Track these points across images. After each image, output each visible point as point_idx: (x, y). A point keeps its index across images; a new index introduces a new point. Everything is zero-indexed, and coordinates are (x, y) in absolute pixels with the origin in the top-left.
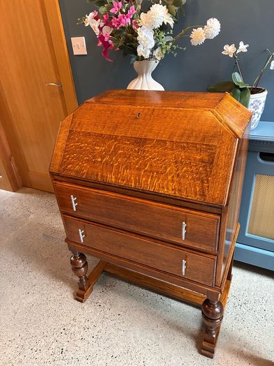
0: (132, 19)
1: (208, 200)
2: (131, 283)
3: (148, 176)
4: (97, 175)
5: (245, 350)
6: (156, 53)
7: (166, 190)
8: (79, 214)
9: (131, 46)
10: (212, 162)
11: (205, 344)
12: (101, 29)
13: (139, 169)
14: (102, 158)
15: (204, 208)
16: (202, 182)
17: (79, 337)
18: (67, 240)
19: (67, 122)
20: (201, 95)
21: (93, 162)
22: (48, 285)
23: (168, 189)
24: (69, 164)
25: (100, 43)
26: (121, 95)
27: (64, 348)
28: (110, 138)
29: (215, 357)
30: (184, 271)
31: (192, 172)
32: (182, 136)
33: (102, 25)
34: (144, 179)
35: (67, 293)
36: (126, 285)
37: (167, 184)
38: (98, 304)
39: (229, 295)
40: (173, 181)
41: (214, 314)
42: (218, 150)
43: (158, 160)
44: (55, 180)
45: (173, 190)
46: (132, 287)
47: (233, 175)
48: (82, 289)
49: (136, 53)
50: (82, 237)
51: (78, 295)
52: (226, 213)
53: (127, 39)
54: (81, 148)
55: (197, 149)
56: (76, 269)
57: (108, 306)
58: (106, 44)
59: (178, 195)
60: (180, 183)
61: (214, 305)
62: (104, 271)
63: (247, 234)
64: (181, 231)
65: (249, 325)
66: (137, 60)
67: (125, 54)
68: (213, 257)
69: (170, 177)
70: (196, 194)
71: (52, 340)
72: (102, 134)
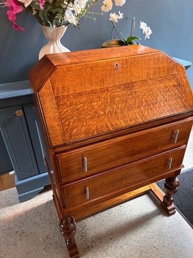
3: (148, 109)
4: (107, 127)
10: (180, 85)
13: (139, 107)
14: (104, 111)
21: (96, 116)
23: (165, 112)
24: (73, 129)
28: (102, 91)
31: (172, 95)
32: (155, 73)
34: (146, 113)
37: (163, 109)
40: (165, 106)
42: (179, 76)
43: (149, 95)
54: (78, 110)
55: (168, 79)
70: (181, 108)
72: (92, 91)
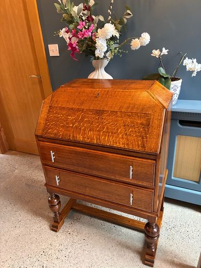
0: (92, 33)
1: (147, 150)
2: (92, 216)
3: (106, 135)
4: (70, 136)
5: (175, 260)
6: (107, 55)
7: (118, 144)
8: (56, 165)
9: (91, 50)
10: (149, 125)
11: (147, 257)
12: (70, 39)
13: (99, 131)
14: (73, 124)
15: (144, 156)
16: (143, 138)
17: (55, 257)
18: (46, 185)
19: (48, 100)
20: (139, 81)
21: (66, 127)
22: (30, 220)
23: (119, 143)
24: (50, 129)
25: (70, 48)
26: (85, 82)
27: (45, 265)
28: (78, 110)
29: (154, 266)
30: (131, 202)
31: (136, 131)
32: (128, 108)
33: (71, 36)
34: (103, 137)
35: (45, 226)
36: (89, 218)
37: (119, 140)
38: (68, 233)
39: (162, 222)
40: (123, 138)
41: (153, 233)
42: (152, 117)
43: (112, 124)
44: (39, 140)
45: (123, 144)
46: (93, 219)
47: (163, 133)
48: (56, 222)
49: (94, 55)
50: (57, 181)
51: (53, 226)
52: (159, 158)
53: (88, 46)
54: (58, 118)
55: (138, 116)
56: (52, 206)
57: (75, 234)
58: (74, 49)
59: (127, 147)
60: (128, 139)
61: (153, 226)
62: (72, 208)
63: (173, 178)
64: (129, 173)
65: (177, 242)
66: (95, 59)
67: (87, 56)
68: (151, 190)
69: (120, 136)
70: (139, 146)
71: (35, 260)
72: (73, 108)
